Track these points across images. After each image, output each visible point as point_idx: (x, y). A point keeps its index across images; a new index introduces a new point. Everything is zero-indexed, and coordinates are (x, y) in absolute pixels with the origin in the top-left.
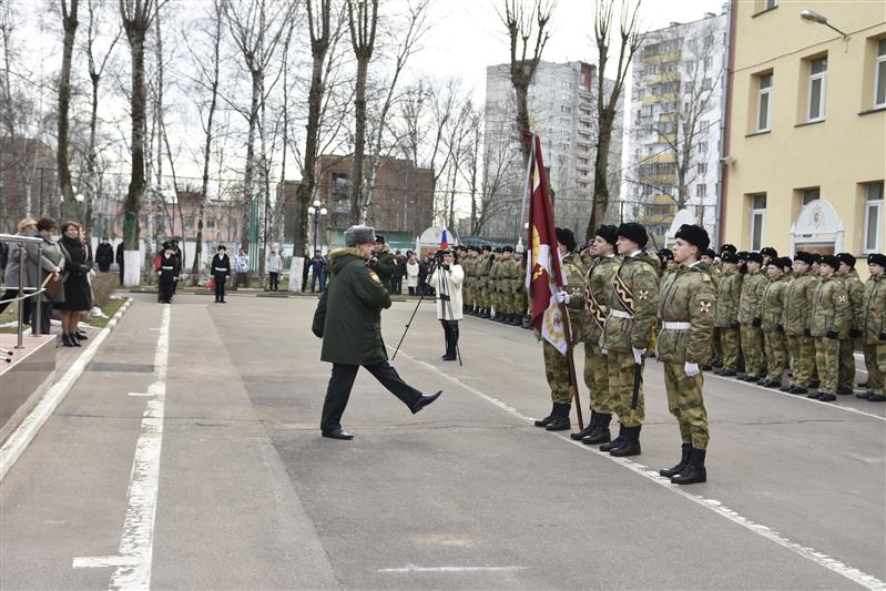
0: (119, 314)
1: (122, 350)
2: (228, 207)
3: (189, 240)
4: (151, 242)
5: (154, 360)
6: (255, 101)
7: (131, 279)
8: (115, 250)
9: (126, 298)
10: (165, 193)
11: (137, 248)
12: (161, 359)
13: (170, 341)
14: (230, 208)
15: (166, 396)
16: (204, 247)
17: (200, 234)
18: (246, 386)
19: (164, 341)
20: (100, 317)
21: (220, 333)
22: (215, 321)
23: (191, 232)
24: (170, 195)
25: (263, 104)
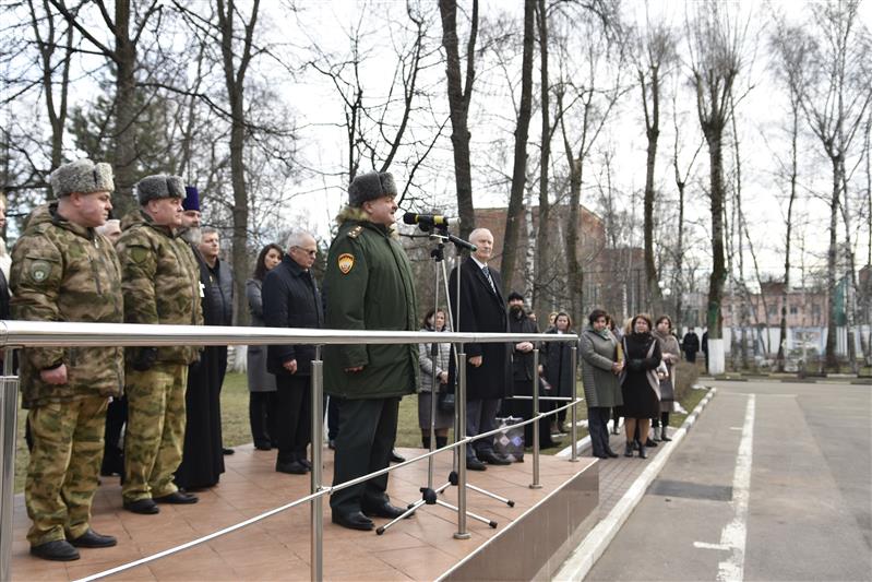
0: (698, 409)
1: (697, 460)
2: (810, 294)
3: (774, 326)
4: (735, 330)
5: (732, 478)
6: (836, 186)
7: (715, 367)
8: (700, 339)
9: (710, 388)
10: (748, 285)
11: (720, 336)
12: (742, 477)
13: (755, 447)
14: (812, 294)
15: (747, 550)
16: (789, 332)
17: (783, 320)
18: (866, 538)
19: (746, 447)
20: (679, 412)
21: (814, 436)
22: (807, 417)
23: (776, 318)
24: (754, 287)
25: (845, 188)
